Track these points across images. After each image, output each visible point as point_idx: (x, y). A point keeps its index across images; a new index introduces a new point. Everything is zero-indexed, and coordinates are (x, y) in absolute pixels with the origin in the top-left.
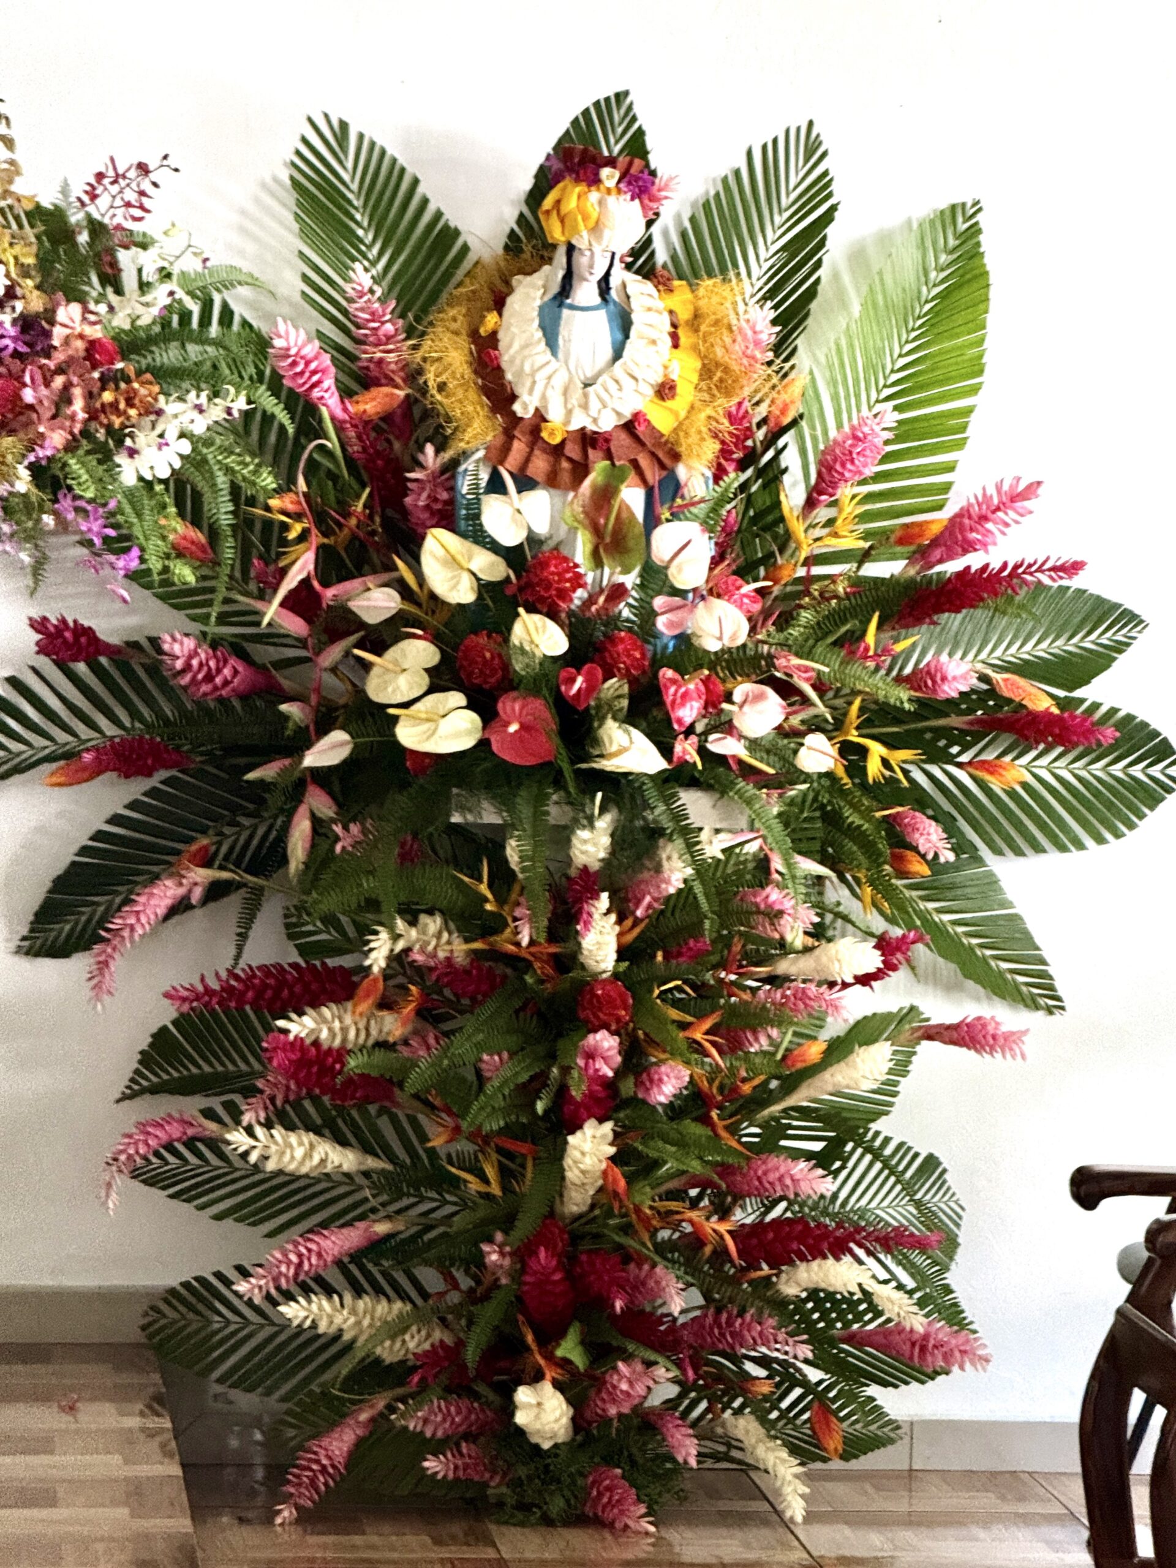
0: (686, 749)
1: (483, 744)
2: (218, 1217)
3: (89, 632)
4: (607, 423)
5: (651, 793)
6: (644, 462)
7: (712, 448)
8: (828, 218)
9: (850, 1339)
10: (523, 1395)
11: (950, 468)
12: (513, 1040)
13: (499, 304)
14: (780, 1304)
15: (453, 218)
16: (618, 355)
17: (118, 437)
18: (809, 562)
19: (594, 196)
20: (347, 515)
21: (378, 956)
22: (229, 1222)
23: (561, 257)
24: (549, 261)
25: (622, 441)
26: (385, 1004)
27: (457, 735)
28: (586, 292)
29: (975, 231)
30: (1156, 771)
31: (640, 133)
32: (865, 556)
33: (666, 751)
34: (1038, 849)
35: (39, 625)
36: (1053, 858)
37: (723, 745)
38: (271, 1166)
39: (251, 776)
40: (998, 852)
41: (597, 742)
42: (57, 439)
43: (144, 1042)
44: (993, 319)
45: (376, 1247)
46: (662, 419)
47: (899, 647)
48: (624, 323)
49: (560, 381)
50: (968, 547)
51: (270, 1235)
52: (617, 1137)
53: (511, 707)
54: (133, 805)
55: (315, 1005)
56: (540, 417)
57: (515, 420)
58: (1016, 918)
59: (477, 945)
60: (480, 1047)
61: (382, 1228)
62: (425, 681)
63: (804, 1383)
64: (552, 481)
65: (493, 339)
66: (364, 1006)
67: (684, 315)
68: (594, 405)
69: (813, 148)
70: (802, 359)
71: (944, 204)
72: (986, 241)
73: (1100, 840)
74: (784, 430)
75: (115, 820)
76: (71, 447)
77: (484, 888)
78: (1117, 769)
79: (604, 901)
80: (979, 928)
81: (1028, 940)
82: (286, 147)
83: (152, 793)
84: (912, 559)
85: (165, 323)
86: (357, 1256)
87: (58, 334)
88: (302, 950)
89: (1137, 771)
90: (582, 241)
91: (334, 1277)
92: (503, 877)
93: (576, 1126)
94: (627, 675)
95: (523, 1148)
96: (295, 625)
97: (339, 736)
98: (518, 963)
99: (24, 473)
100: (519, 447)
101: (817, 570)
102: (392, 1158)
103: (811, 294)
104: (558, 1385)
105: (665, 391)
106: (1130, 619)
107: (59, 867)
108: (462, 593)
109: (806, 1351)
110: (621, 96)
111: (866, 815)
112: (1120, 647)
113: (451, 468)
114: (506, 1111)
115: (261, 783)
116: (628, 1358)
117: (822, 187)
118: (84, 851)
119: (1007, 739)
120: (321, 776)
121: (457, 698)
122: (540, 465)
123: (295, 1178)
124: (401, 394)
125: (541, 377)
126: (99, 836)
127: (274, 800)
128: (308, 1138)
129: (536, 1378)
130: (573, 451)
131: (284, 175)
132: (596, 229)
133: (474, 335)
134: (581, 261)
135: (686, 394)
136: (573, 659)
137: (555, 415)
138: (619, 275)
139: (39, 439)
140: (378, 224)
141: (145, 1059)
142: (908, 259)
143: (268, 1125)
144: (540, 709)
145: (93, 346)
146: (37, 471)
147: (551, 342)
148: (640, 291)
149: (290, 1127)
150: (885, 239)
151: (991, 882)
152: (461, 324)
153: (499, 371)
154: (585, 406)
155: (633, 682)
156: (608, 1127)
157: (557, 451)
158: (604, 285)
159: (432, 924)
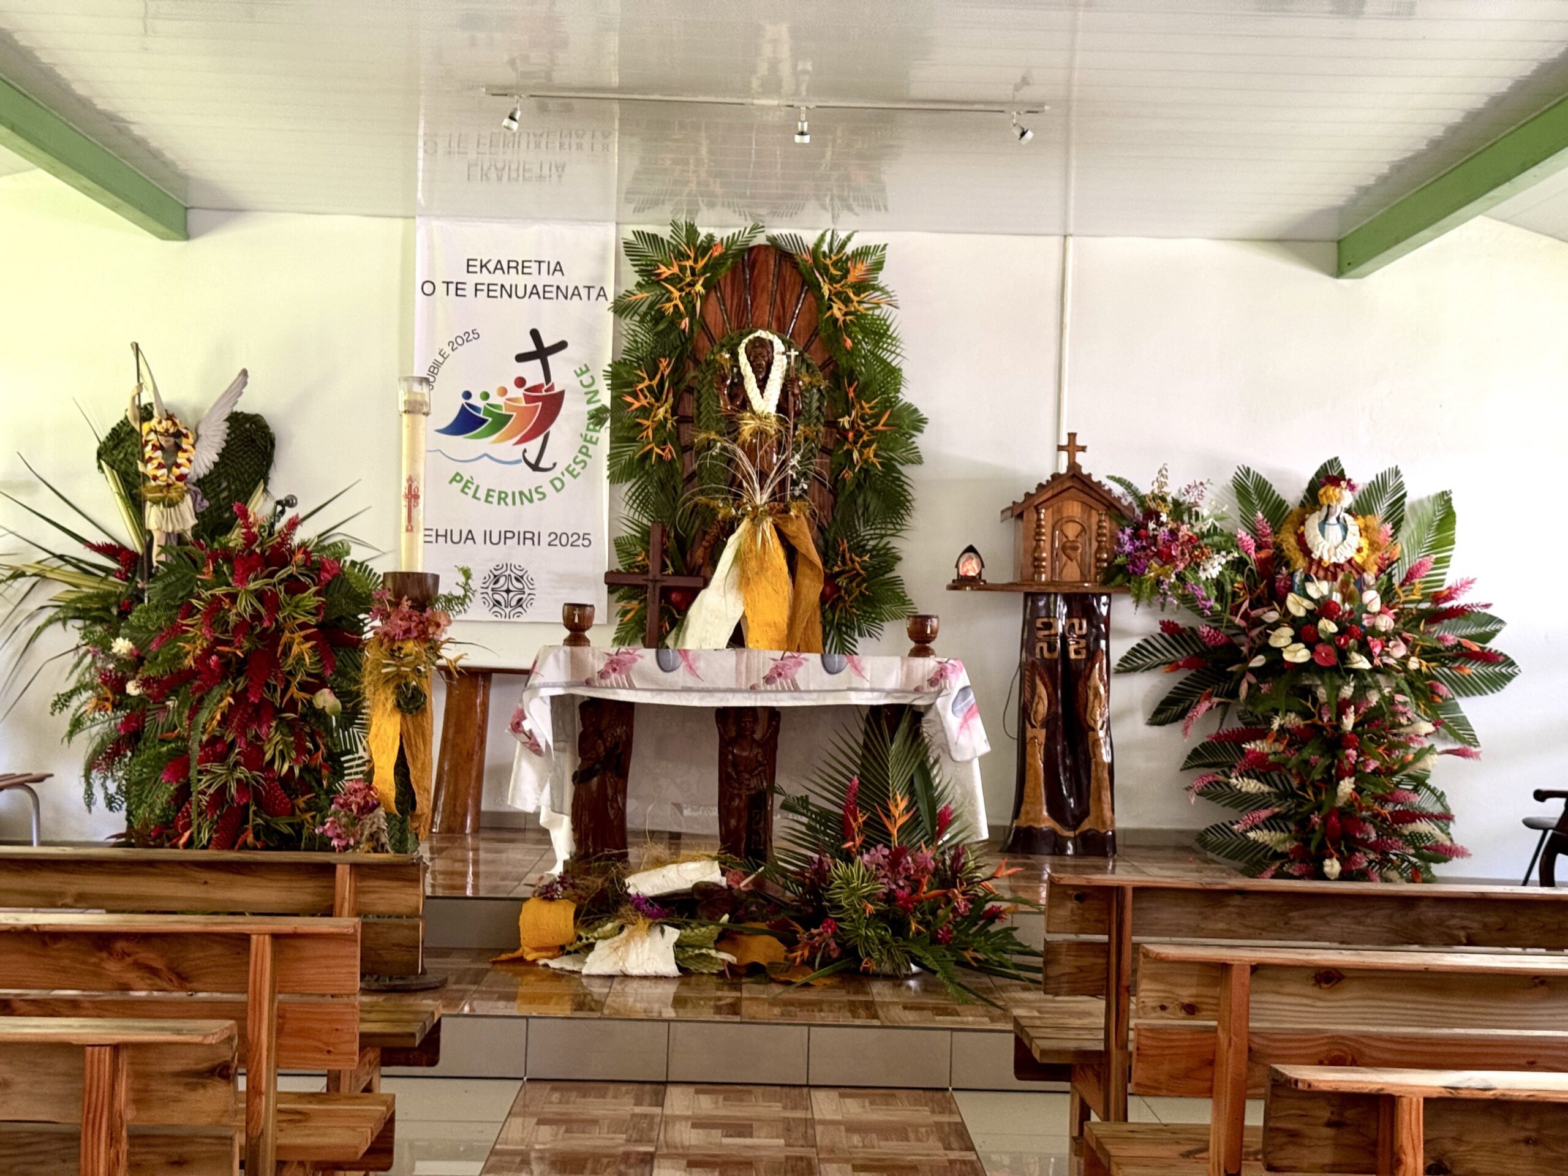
0: (1377, 661)
1: (1312, 660)
2: (1224, 806)
3: (1177, 625)
4: (1342, 561)
5: (1366, 674)
6: (1354, 572)
7: (1375, 568)
8: (1404, 495)
9: (1426, 848)
10: (1327, 862)
11: (1444, 574)
12: (1319, 752)
13: (1303, 523)
14: (1401, 836)
15: (1283, 497)
16: (1344, 538)
17: (1198, 565)
18: (1405, 602)
19: (1338, 490)
20: (1257, 588)
21: (1275, 726)
22: (1227, 808)
23: (1325, 509)
24: (1320, 510)
25: (1347, 565)
26: (1276, 741)
27: (1303, 656)
28: (1333, 520)
29: (1450, 499)
30: (1510, 670)
31: (1343, 470)
32: (1420, 601)
33: (1371, 662)
34: (1473, 694)
35: (1162, 623)
36: (1479, 697)
37: (1386, 660)
38: (1243, 790)
39: (1229, 669)
40: (1460, 695)
41: (1348, 659)
42: (1182, 566)
43: (1189, 752)
44: (1458, 526)
45: (1275, 816)
46: (1358, 559)
47: (1432, 630)
48: (1345, 529)
49: (1326, 548)
50: (1452, 598)
51: (1241, 811)
52: (1355, 783)
53: (1319, 648)
54: (1187, 679)
55: (1254, 740)
56: (1321, 559)
57: (1313, 560)
58: (1464, 718)
59: (1309, 722)
60: (1310, 754)
61: (1277, 810)
62: (1290, 640)
63: (1409, 861)
64: (1325, 578)
65: (1303, 534)
66: (1270, 741)
67: (1362, 526)
68: (1338, 555)
69: (1397, 473)
70: (1400, 538)
71: (1439, 491)
72: (1454, 503)
73: (1492, 692)
74: (1393, 563)
75: (1181, 683)
76: (1185, 568)
77: (1309, 705)
78: (1497, 669)
79: (1353, 708)
80: (1452, 720)
81: (1468, 724)
82: (1230, 476)
83: (1192, 675)
84: (1432, 603)
85: (1209, 530)
86: (1268, 819)
87: (1180, 534)
88: (1244, 724)
89: (1503, 670)
90: (1334, 504)
91: (1261, 825)
92: (1315, 700)
93: (1342, 778)
94: (1356, 638)
95: (1322, 785)
96: (1243, 624)
97: (1261, 657)
98: (1323, 728)
99: (1173, 576)
100: (1314, 568)
101: (1406, 606)
102: (1277, 787)
103: (1402, 519)
104: (1338, 859)
105: (1359, 550)
106: (1501, 621)
107: (1163, 697)
108: (1301, 613)
109: (1412, 851)
110: (1336, 459)
111: (1422, 683)
112: (1497, 631)
113: (1292, 575)
114: (1321, 773)
115: (1232, 673)
116: (1359, 851)
117: (1401, 486)
118: (1171, 693)
119: (1462, 660)
120: (1253, 671)
121: (1302, 645)
122: (1321, 573)
123: (1252, 795)
124: (1272, 551)
125: (1321, 546)
126: (1176, 688)
127: (1235, 678)
128: (1255, 781)
129: (1331, 857)
130: (1332, 569)
131: (1231, 484)
132: (1338, 500)
133: (1296, 533)
134: (1332, 510)
135: (1365, 552)
136: (1340, 633)
137: (1326, 558)
138: (1343, 514)
139: (1176, 566)
140: (1260, 497)
141: (1189, 757)
142: (1429, 506)
143: (1242, 776)
144: (1331, 649)
145: (1191, 538)
146: (1178, 576)
147: (1323, 535)
148: (1349, 519)
149: (1249, 777)
150: (1421, 502)
151: (1457, 705)
152: (1291, 530)
153: (1305, 544)
154: (1335, 555)
155: (1359, 641)
156: (1353, 779)
157: (1327, 569)
158: (1338, 519)
159: (1293, 715)
